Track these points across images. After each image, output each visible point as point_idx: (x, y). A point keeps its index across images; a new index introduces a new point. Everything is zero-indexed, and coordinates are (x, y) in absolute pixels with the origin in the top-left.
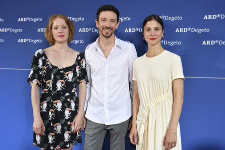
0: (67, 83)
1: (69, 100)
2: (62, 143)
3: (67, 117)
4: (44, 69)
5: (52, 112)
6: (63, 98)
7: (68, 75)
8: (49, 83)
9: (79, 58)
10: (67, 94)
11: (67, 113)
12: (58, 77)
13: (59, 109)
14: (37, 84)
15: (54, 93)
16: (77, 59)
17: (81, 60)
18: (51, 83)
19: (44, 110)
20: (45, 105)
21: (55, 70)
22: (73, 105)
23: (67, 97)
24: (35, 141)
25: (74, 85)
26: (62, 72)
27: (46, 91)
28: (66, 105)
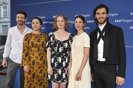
0: (64, 48)
1: (65, 57)
2: (62, 80)
3: (64, 66)
4: (53, 42)
5: (56, 63)
6: (62, 56)
7: (65, 44)
8: (55, 49)
9: (71, 36)
10: (64, 54)
11: (64, 64)
12: (60, 45)
13: (60, 62)
14: (50, 49)
15: (58, 53)
16: (70, 37)
17: (72, 37)
18: (56, 49)
19: (53, 62)
20: (53, 60)
21: (59, 42)
22: (67, 60)
23: (64, 56)
24: (48, 77)
25: (68, 50)
26: (62, 43)
27: (53, 53)
28: (63, 59)
